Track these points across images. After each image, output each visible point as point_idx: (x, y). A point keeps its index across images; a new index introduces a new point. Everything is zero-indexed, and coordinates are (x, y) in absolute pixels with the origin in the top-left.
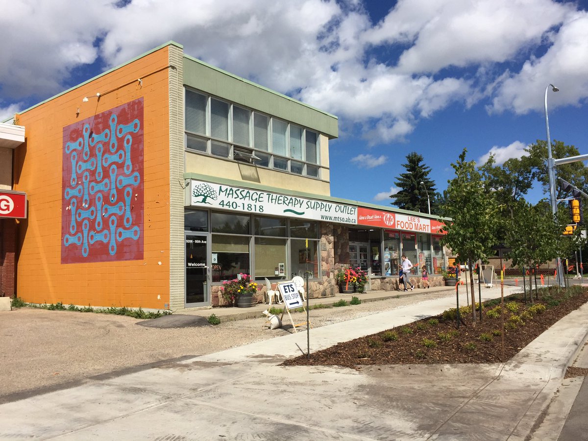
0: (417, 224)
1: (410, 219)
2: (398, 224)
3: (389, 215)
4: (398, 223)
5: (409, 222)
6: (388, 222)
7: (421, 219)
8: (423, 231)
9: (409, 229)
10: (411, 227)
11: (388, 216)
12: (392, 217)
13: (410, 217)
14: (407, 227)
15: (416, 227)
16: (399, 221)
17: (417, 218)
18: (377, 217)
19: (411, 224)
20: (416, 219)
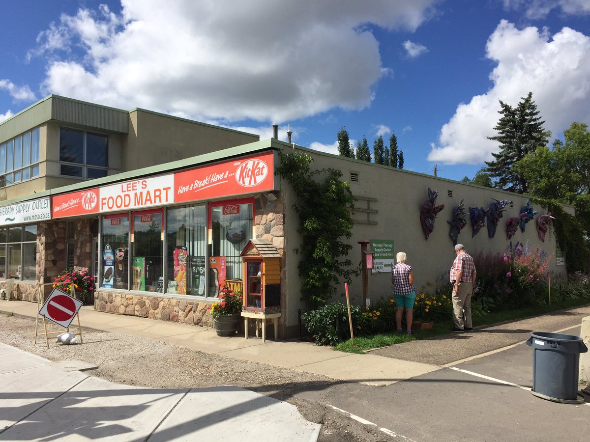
0: (141, 193)
1: (125, 189)
2: (103, 204)
3: (89, 194)
4: (104, 201)
5: (122, 195)
6: (87, 205)
7: (149, 181)
8: (153, 205)
9: (123, 208)
10: (127, 204)
11: (89, 196)
12: (94, 196)
13: (125, 184)
14: (119, 204)
15: (138, 199)
16: (105, 199)
17: (141, 181)
18: (74, 202)
19: (127, 198)
20: (139, 184)
